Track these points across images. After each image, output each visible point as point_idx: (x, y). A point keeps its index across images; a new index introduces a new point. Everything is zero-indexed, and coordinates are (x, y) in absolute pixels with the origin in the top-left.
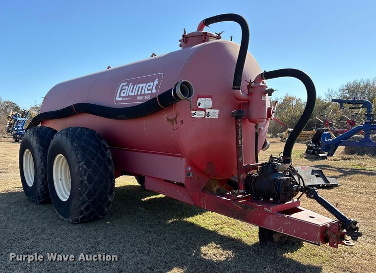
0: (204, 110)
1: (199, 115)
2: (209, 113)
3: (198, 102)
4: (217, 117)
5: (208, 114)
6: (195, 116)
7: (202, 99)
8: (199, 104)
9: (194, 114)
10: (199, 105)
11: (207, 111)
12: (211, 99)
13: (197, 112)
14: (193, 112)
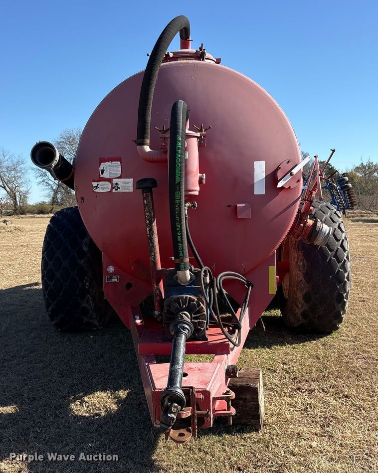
0: (110, 180)
1: (103, 188)
2: (117, 184)
3: (101, 168)
4: (132, 191)
5: (116, 186)
6: (98, 190)
7: (107, 163)
8: (103, 171)
9: (97, 187)
10: (102, 173)
11: (115, 181)
12: (119, 163)
13: (100, 183)
14: (95, 184)
